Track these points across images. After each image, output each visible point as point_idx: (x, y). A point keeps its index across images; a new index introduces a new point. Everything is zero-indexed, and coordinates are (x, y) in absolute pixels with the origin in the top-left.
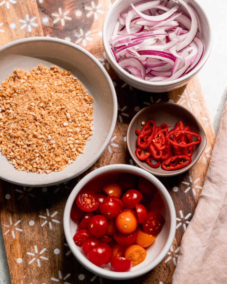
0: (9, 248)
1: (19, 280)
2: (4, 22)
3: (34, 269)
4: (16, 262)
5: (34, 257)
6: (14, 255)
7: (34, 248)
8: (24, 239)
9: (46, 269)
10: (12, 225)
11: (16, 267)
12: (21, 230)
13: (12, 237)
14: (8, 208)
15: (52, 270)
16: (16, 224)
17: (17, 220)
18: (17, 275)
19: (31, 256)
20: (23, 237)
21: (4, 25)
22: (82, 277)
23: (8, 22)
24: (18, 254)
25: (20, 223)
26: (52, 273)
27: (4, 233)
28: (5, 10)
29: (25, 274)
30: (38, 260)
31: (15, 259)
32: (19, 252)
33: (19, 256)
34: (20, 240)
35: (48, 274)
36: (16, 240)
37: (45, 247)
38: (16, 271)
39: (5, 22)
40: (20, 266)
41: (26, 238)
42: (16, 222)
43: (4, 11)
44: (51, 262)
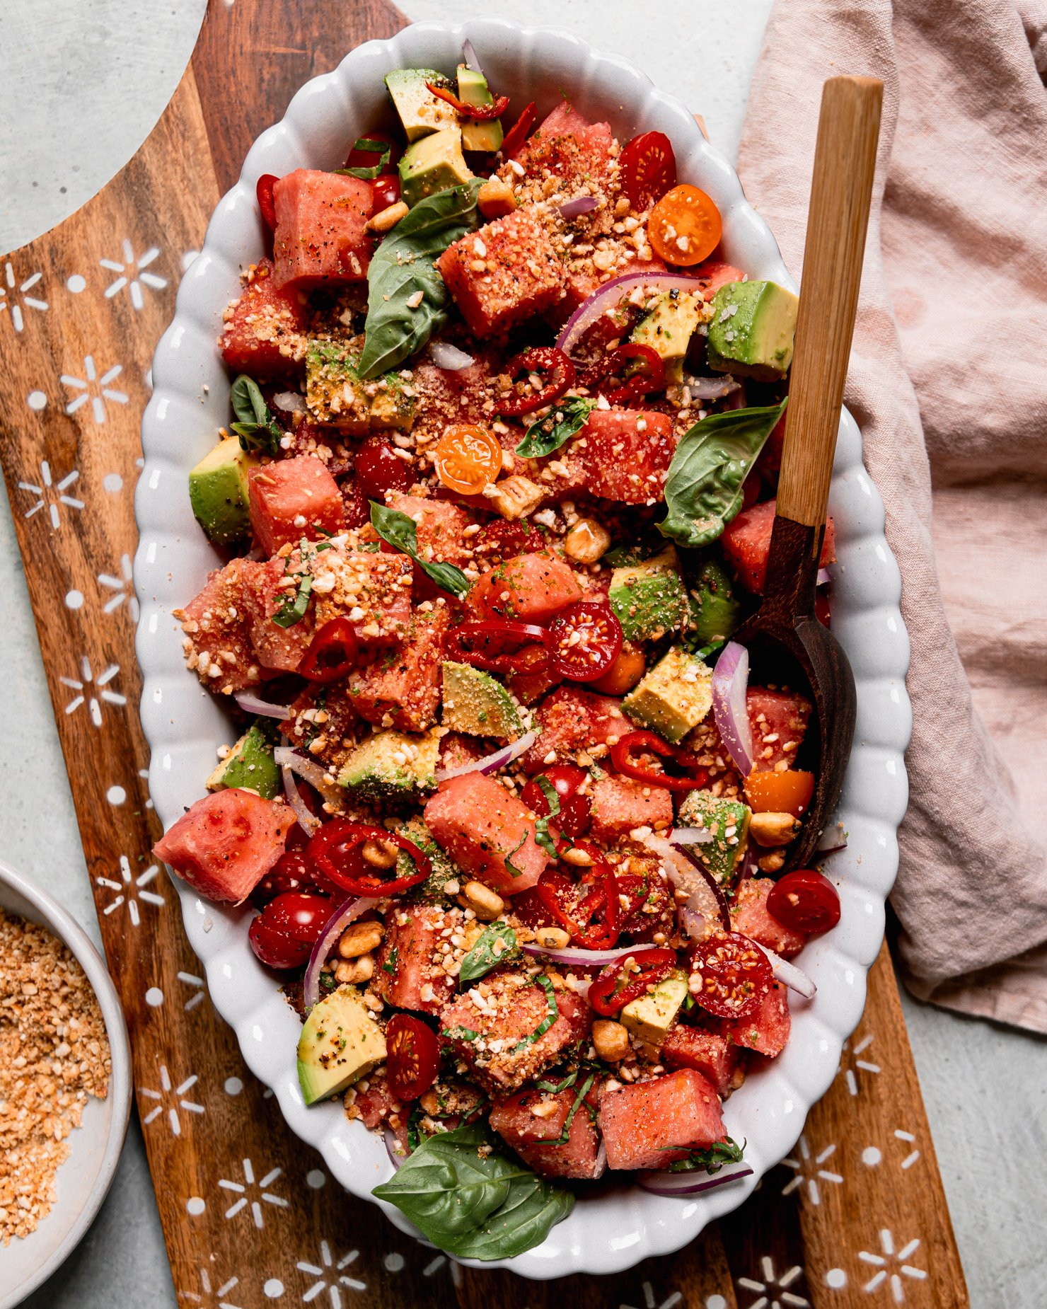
0: (162, 1164)
1: (197, 1269)
2: (123, 363)
3: (243, 1232)
4: (183, 1211)
5: (243, 1195)
6: (177, 1188)
7: (241, 1168)
8: (209, 1136)
9: (281, 1235)
10: (171, 1092)
11: (184, 1223)
12: (200, 1109)
13: (170, 1130)
14: (156, 1034)
15: (300, 1240)
16: (182, 1089)
17: (187, 1076)
18: (189, 1251)
19: (233, 1192)
20: (207, 1131)
21: (125, 373)
22: (394, 1263)
23: (141, 363)
24: (189, 1185)
25: (195, 1086)
26: (299, 1246)
27: (145, 1117)
28: (127, 316)
29: (213, 1250)
30: (256, 1207)
31: (181, 1200)
32: (193, 1177)
33: (194, 1190)
34: (196, 1142)
35: (287, 1250)
36: (183, 1139)
37: (276, 1166)
38: (186, 1240)
39: (129, 361)
40: (198, 1224)
41: (216, 1134)
42: (182, 1083)
43: (123, 318)
44: (296, 1212)
